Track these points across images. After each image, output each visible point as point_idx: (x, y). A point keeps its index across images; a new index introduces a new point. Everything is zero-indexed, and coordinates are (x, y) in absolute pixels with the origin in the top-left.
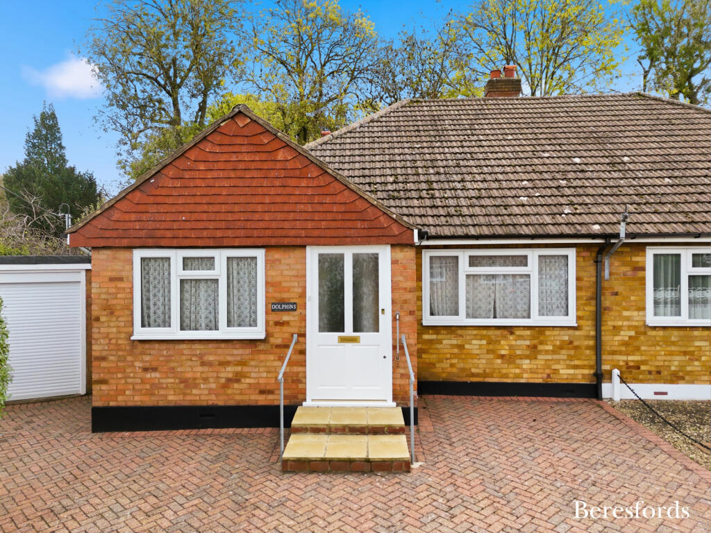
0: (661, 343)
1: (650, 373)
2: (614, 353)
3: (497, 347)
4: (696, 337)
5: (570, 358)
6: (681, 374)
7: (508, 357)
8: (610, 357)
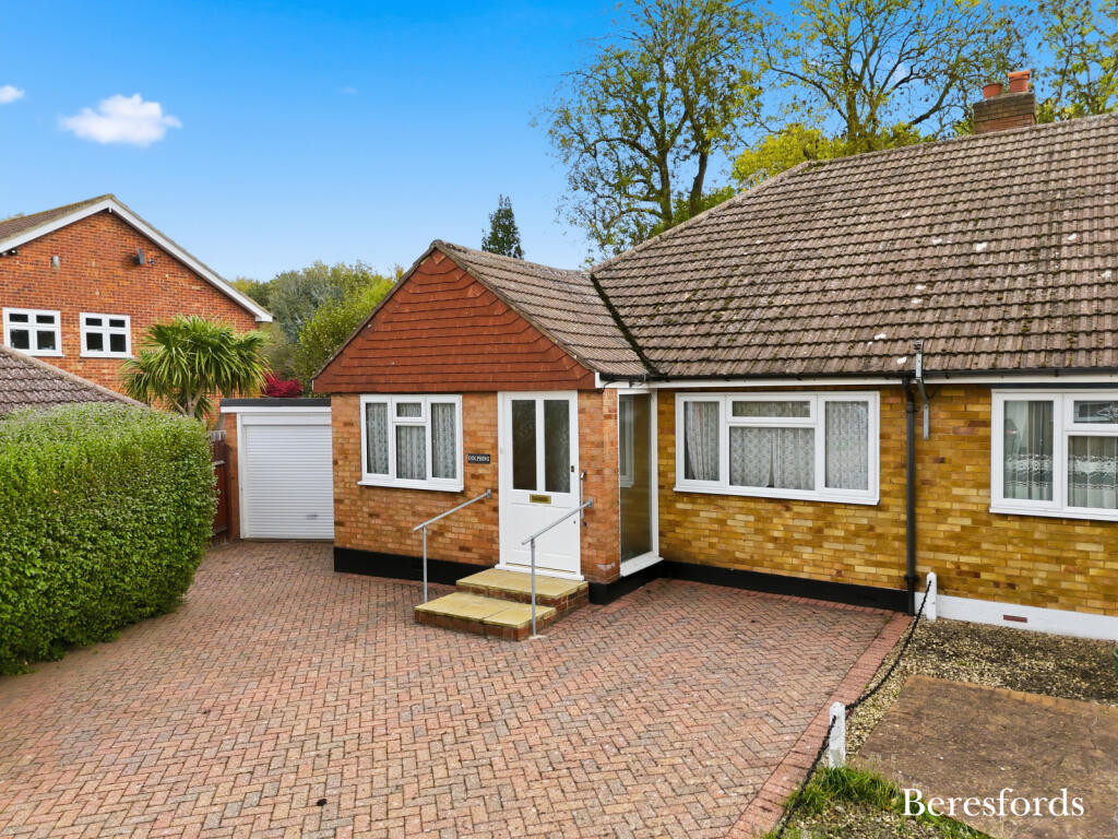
0: (1015, 541)
1: (997, 584)
2: (937, 549)
3: (768, 526)
4: (1079, 535)
5: (870, 550)
6: (1051, 592)
7: (782, 541)
8: (931, 555)
